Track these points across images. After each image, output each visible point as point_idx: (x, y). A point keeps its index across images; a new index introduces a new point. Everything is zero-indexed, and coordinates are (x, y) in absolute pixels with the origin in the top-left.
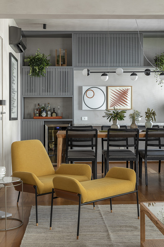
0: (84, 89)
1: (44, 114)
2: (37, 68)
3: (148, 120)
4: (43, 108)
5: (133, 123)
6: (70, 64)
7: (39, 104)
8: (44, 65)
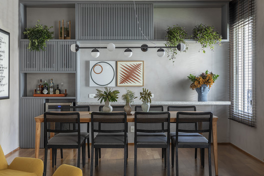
2: (36, 41)
4: (45, 84)
5: (127, 104)
7: (41, 81)
8: (44, 38)
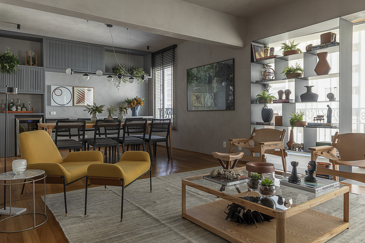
0: (53, 88)
1: (14, 109)
2: (7, 65)
3: (120, 114)
4: (12, 103)
5: (110, 115)
6: (41, 64)
8: (14, 63)
